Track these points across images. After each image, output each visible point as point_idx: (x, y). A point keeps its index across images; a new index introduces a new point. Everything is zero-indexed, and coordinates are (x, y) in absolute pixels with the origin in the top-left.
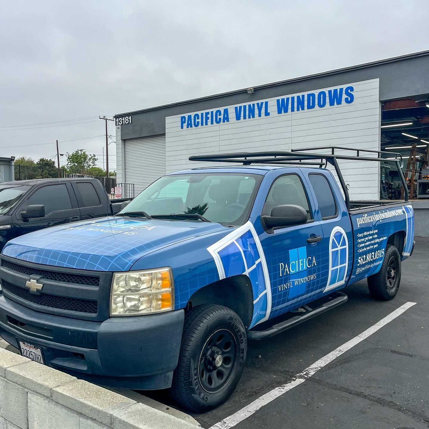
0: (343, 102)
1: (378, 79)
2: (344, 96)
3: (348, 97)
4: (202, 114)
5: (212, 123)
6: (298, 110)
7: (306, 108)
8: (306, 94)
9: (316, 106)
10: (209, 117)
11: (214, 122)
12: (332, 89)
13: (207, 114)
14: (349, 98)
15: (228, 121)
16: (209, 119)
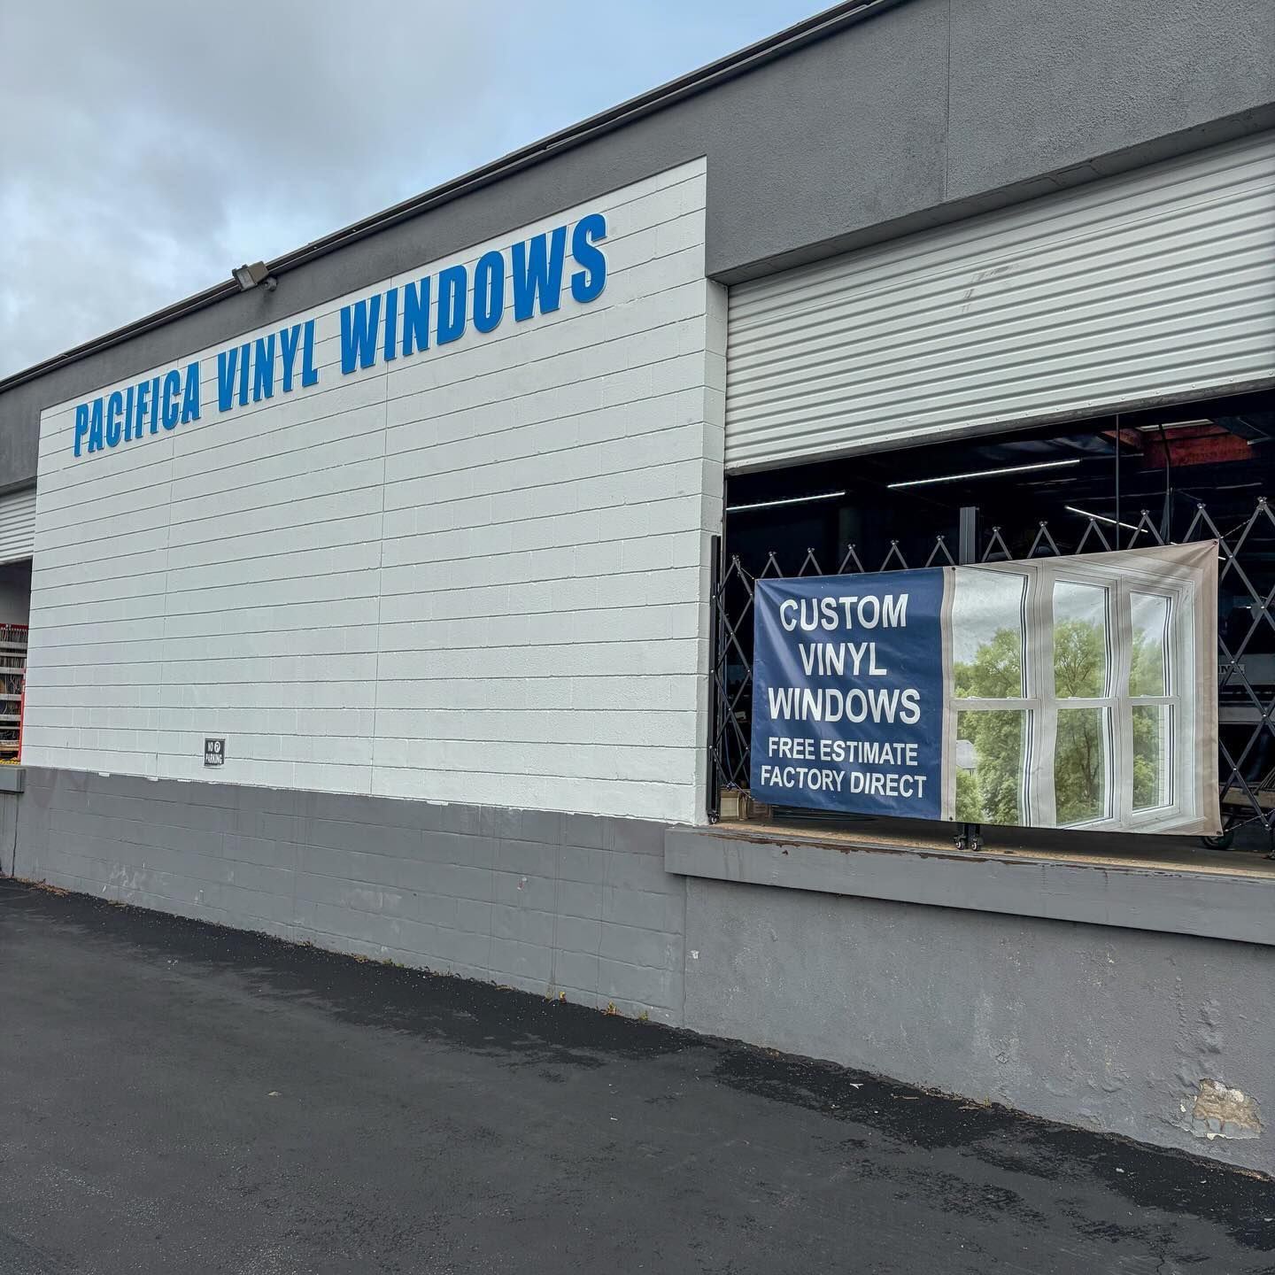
0: (566, 296)
1: (701, 165)
2: (571, 267)
3: (582, 269)
4: (130, 390)
5: (154, 431)
6: (407, 352)
7: (433, 338)
8: (433, 271)
9: (470, 325)
10: (146, 403)
11: (160, 423)
12: (525, 235)
13: (144, 388)
14: (588, 277)
15: (196, 417)
16: (146, 413)
